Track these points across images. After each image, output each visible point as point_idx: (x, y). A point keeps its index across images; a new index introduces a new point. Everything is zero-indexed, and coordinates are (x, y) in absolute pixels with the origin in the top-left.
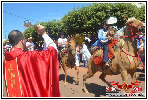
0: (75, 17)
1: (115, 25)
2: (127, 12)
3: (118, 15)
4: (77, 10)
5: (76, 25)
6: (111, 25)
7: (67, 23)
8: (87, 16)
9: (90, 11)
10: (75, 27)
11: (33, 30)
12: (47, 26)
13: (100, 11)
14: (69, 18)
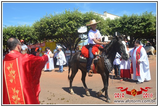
0: (48, 24)
1: (85, 33)
5: (49, 32)
7: (39, 29)
8: (60, 24)
9: (63, 20)
10: (47, 33)
13: (72, 20)
14: (41, 24)
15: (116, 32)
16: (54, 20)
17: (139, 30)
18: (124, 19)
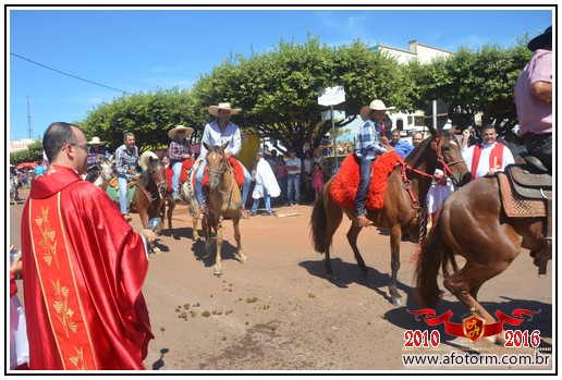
0: (232, 84)
1: (339, 107)
2: (371, 74)
3: (346, 82)
4: (238, 63)
6: (329, 108)
7: (209, 98)
8: (265, 81)
11: (111, 115)
12: (151, 104)
13: (299, 70)
14: (215, 84)
15: (435, 103)
16: (249, 73)
17: (506, 91)
18: (460, 60)
